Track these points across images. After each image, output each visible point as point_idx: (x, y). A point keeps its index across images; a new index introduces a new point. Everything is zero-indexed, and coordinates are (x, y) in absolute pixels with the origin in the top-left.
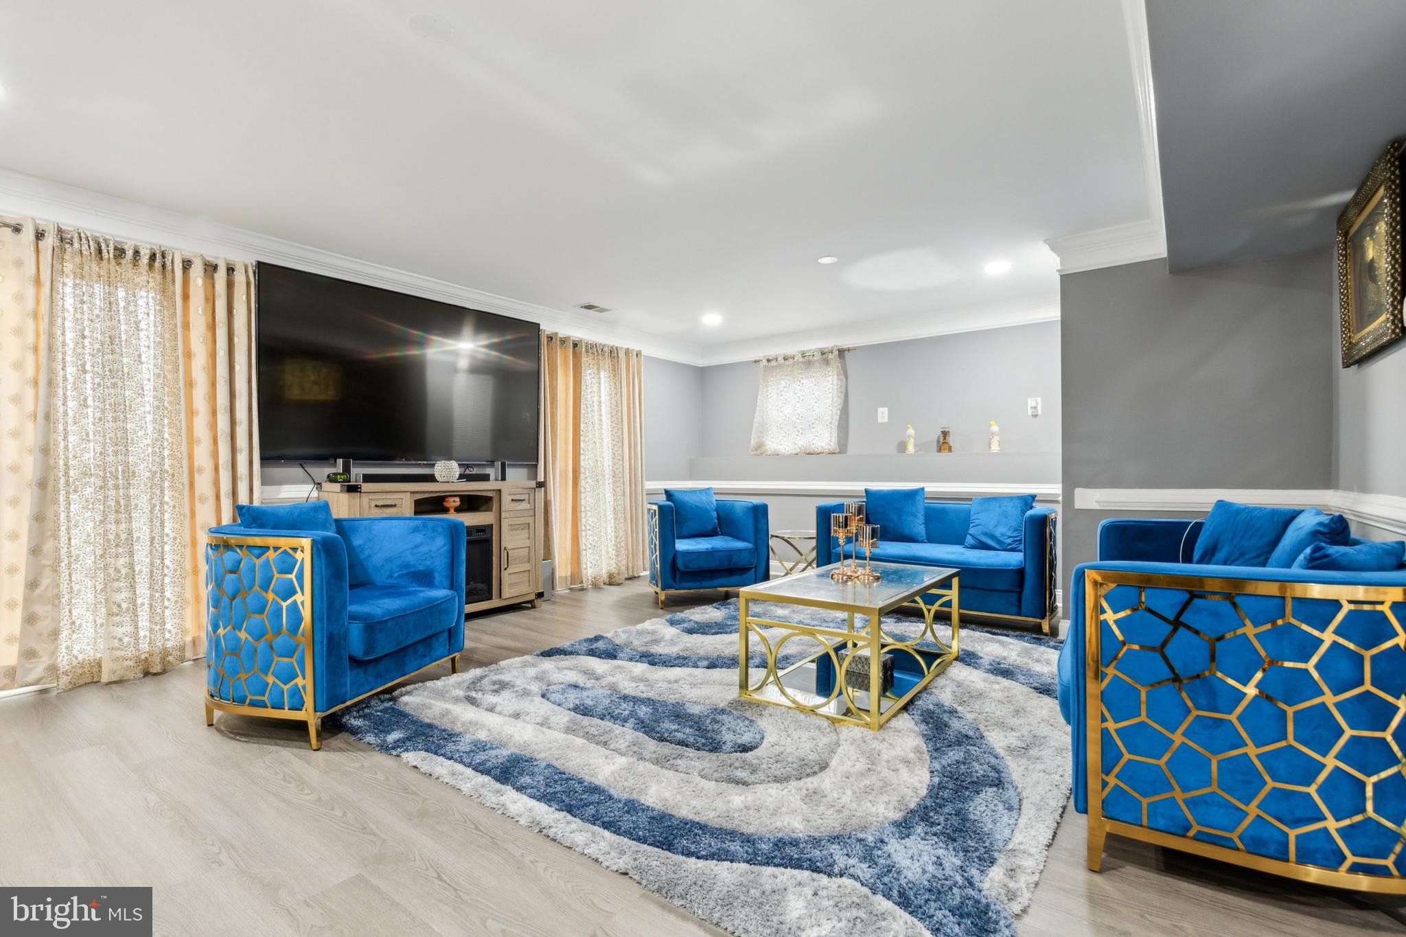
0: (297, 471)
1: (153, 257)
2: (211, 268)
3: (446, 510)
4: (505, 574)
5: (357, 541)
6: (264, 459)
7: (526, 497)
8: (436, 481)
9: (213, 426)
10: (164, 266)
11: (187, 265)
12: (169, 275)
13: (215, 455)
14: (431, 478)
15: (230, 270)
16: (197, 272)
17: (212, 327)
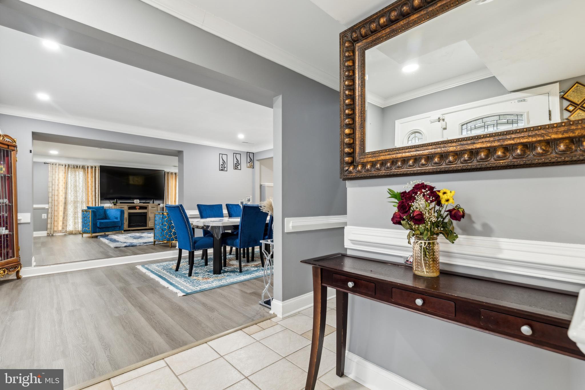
0: (108, 201)
1: (82, 167)
2: (92, 167)
3: (136, 209)
4: (149, 222)
5: (108, 212)
6: (101, 200)
7: (155, 207)
8: (134, 203)
9: (92, 194)
10: (84, 168)
11: (88, 167)
12: (85, 169)
13: (92, 199)
14: (133, 203)
15: (95, 167)
16: (90, 168)
17: (92, 177)
